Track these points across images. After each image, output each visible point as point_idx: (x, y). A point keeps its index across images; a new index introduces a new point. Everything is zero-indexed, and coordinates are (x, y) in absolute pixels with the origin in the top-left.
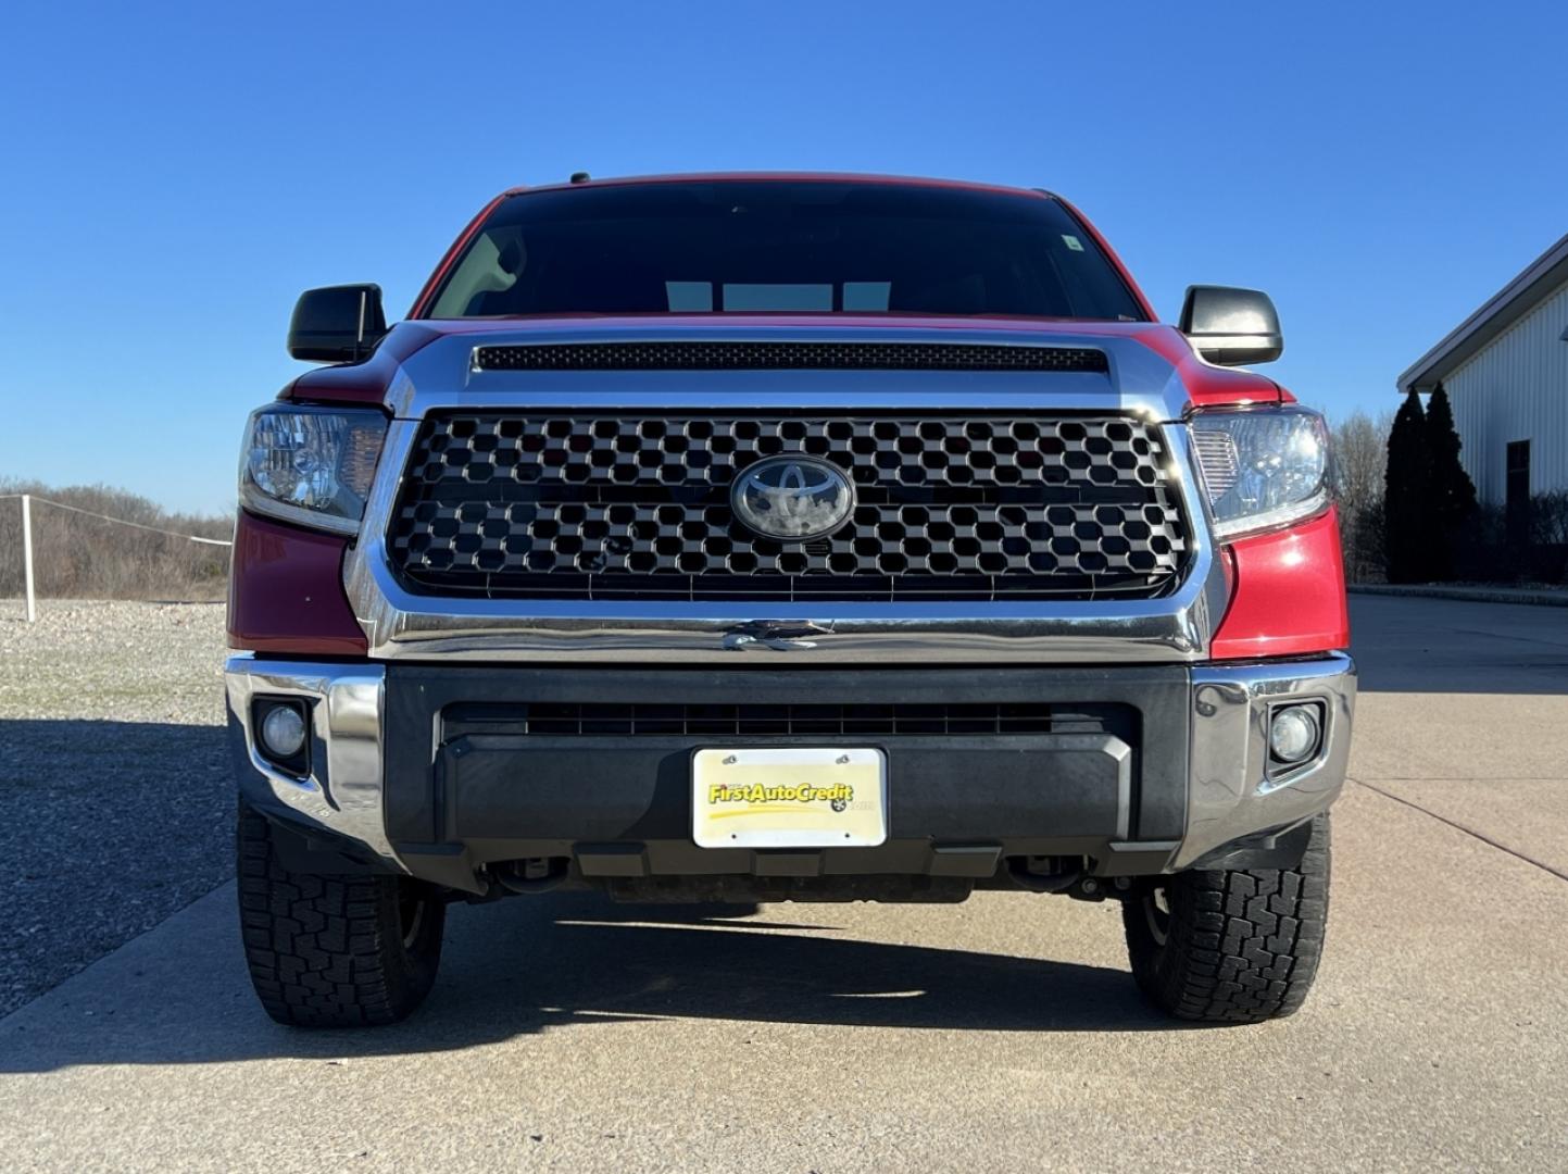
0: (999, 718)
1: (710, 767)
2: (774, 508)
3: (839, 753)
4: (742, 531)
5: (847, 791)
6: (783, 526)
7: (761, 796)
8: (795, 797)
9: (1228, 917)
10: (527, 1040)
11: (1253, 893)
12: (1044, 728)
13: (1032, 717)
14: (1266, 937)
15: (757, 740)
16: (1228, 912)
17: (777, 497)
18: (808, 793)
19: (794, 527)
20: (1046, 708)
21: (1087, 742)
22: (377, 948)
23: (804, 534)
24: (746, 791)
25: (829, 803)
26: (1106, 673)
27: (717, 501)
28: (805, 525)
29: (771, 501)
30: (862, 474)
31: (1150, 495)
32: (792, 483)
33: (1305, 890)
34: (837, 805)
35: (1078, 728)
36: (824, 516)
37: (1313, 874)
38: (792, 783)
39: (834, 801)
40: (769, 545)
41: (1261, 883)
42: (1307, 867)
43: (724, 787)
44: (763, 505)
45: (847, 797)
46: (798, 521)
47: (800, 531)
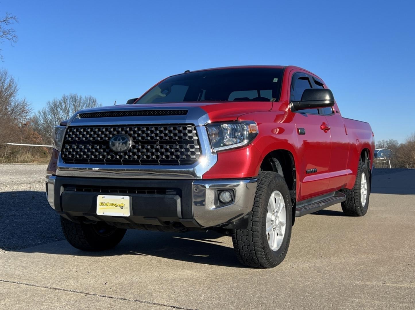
0: (146, 190)
1: (100, 198)
2: (115, 146)
3: (122, 197)
4: (112, 151)
5: (124, 205)
6: (117, 149)
7: (108, 205)
8: (114, 206)
9: (238, 240)
11: (242, 235)
12: (164, 193)
13: (162, 191)
14: (247, 246)
15: (112, 194)
16: (238, 239)
17: (116, 143)
18: (117, 205)
19: (119, 150)
20: (165, 189)
21: (171, 196)
22: (83, 234)
23: (121, 151)
24: (106, 204)
25: (120, 207)
26: (175, 181)
27: (106, 143)
28: (121, 149)
29: (115, 144)
30: (134, 138)
32: (119, 140)
33: (254, 235)
34: (122, 208)
35: (171, 193)
36: (124, 148)
37: (255, 232)
38: (114, 203)
39: (121, 207)
40: (117, 153)
41: (244, 233)
42: (254, 230)
43: (102, 203)
44: (114, 145)
45: (123, 206)
46: (119, 148)
47: (120, 150)
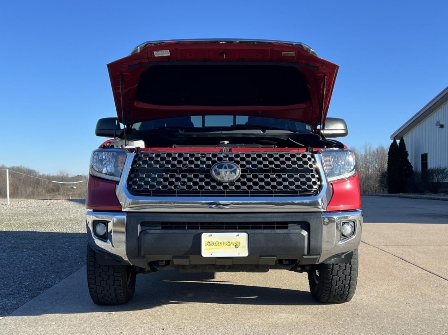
0: (275, 225)
1: (205, 237)
3: (237, 234)
4: (213, 180)
5: (239, 243)
6: (223, 178)
7: (218, 244)
8: (226, 245)
9: (333, 276)
10: (158, 308)
11: (339, 269)
12: (286, 228)
13: (284, 225)
14: (342, 281)
15: (217, 231)
16: (333, 274)
17: (222, 172)
18: (229, 244)
19: (226, 179)
20: (287, 223)
21: (297, 231)
22: (121, 284)
23: (228, 181)
24: (214, 243)
25: (234, 246)
26: (301, 214)
27: (207, 173)
28: (229, 178)
29: (220, 173)
30: (242, 166)
31: (312, 171)
32: (225, 168)
33: (352, 269)
34: (236, 247)
35: (295, 227)
36: (233, 177)
37: (354, 265)
38: (226, 241)
39: (235, 246)
40: (220, 183)
41: (341, 267)
42: (352, 263)
43: (209, 242)
44: (218, 174)
45: (239, 244)
46: (227, 177)
47: (227, 180)
